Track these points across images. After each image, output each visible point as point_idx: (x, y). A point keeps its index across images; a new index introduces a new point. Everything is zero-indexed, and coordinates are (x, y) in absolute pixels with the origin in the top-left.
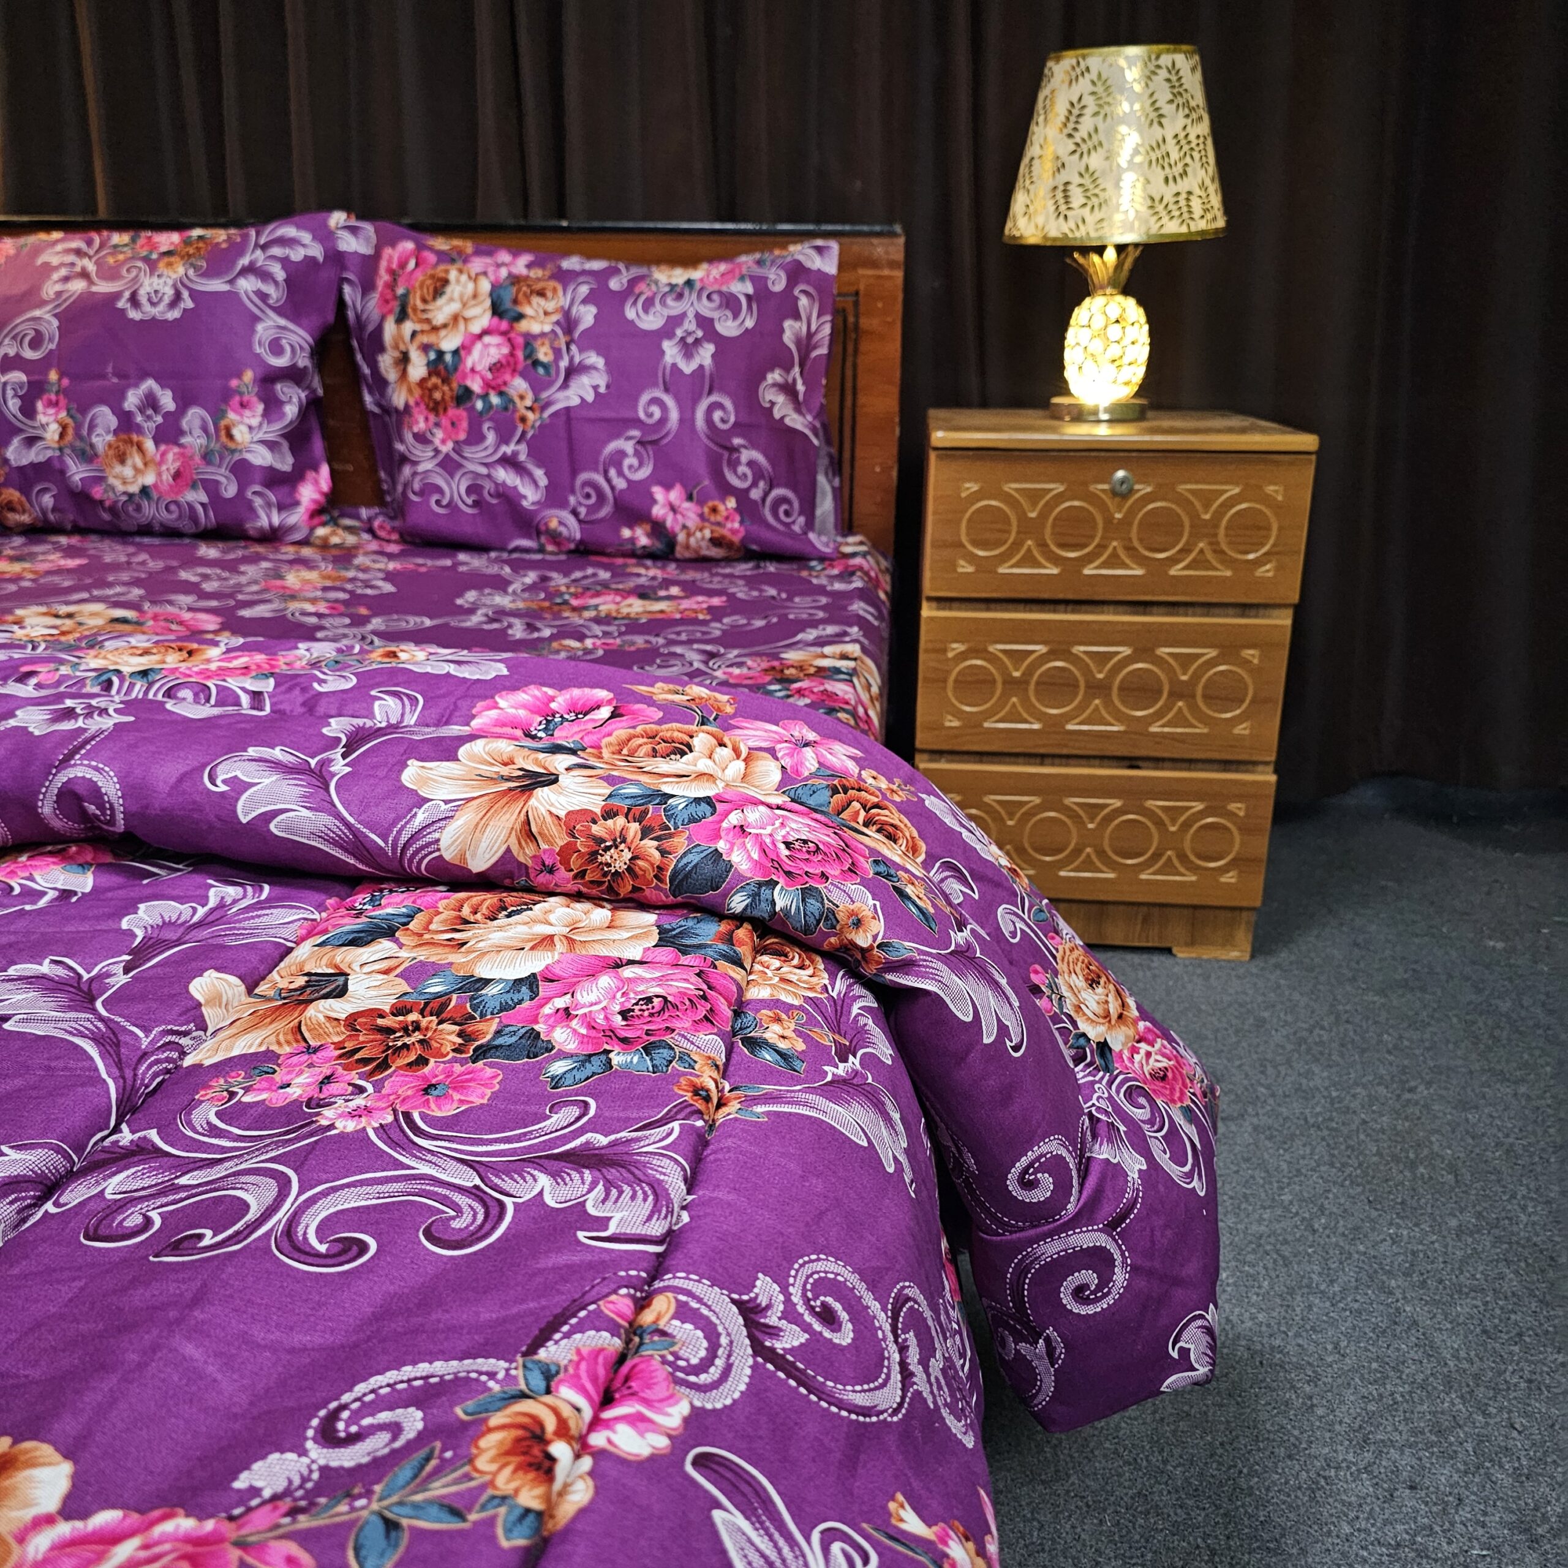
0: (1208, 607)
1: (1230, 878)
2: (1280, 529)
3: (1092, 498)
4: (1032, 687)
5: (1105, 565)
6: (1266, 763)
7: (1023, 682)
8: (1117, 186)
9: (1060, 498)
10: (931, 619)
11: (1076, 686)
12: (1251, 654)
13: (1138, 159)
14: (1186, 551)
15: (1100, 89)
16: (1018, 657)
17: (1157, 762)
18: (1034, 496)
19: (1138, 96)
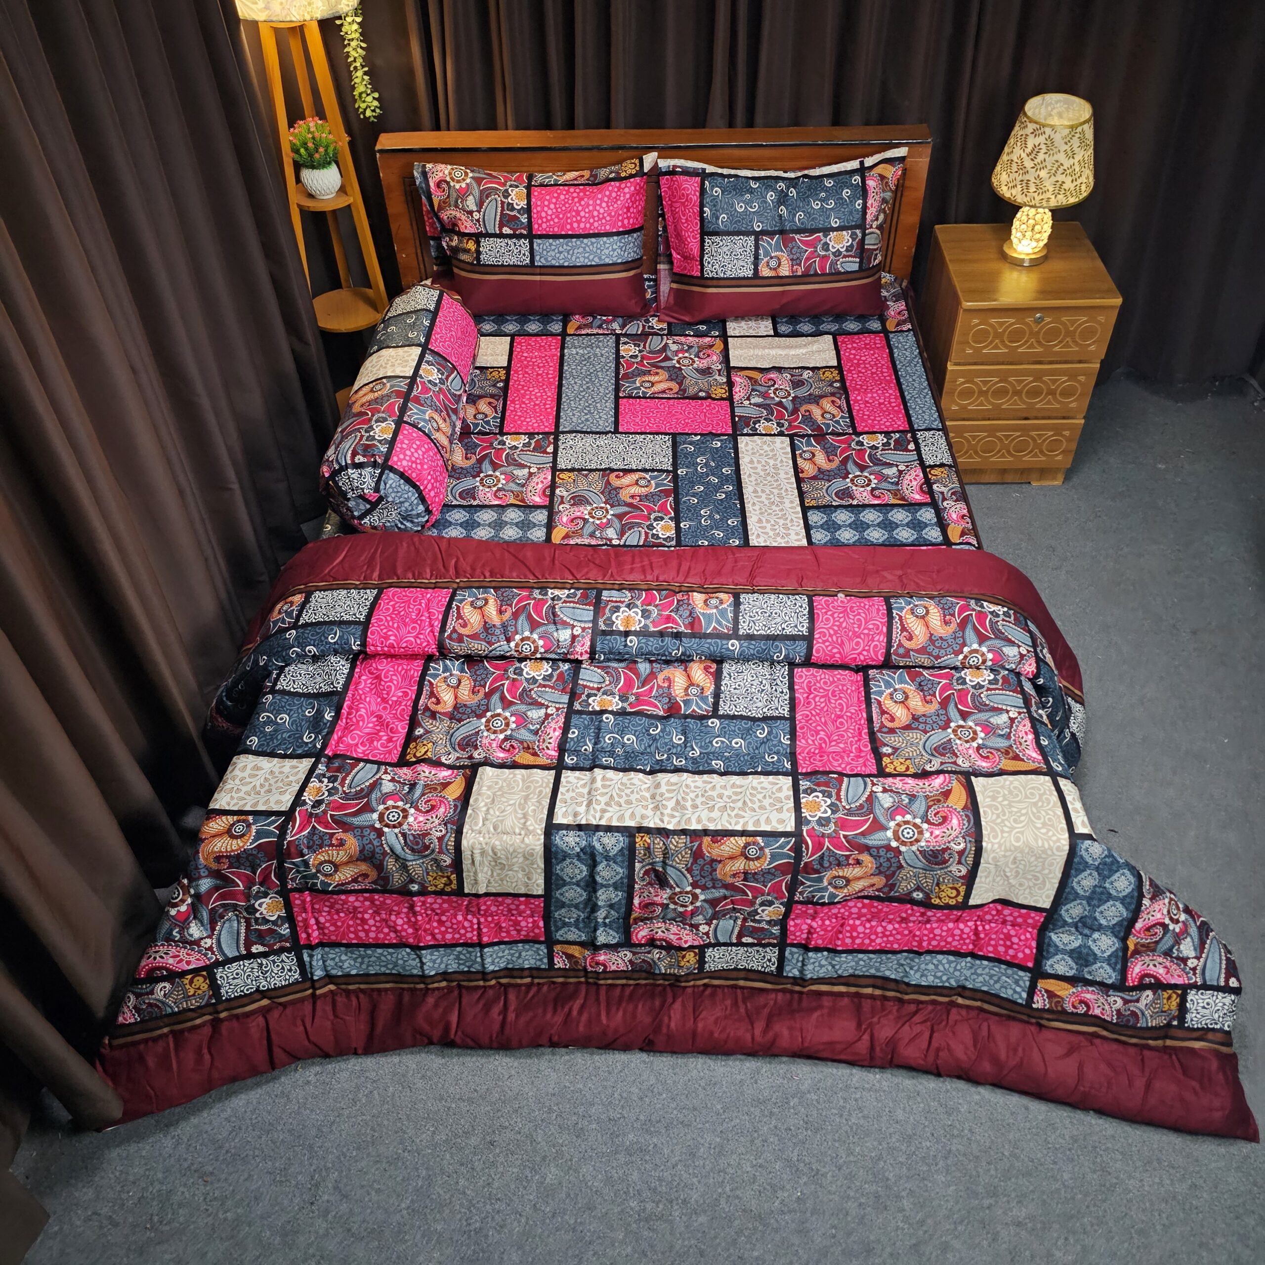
0: (1067, 361)
1: (1059, 458)
2: (1101, 333)
3: (1026, 324)
4: (990, 393)
5: (1028, 348)
6: (1082, 417)
7: (987, 392)
9: (1013, 324)
10: (952, 370)
11: (1008, 392)
12: (1082, 378)
14: (1060, 342)
16: (985, 383)
17: (1036, 418)
18: (1002, 324)
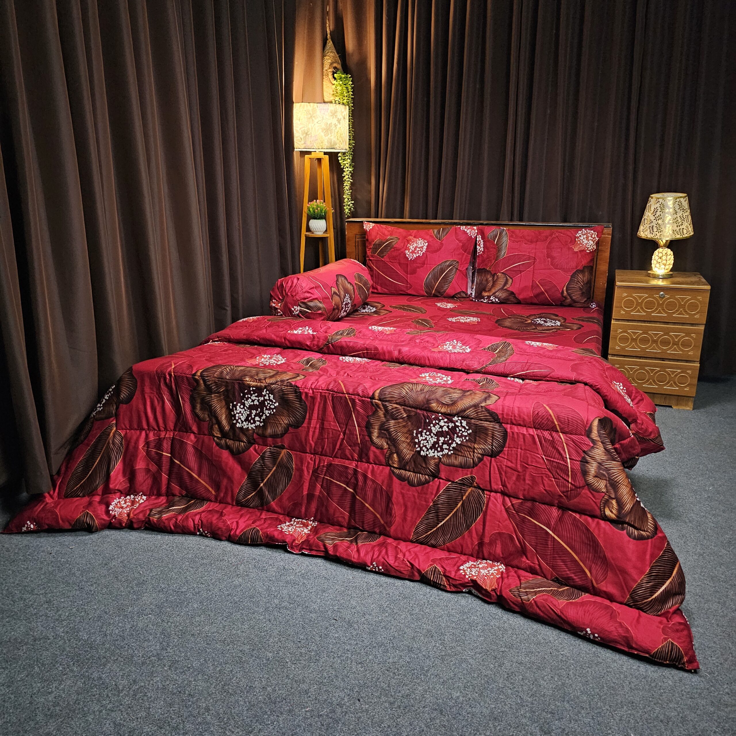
0: (683, 324)
1: (687, 389)
2: (701, 307)
3: (654, 298)
4: (638, 340)
5: (657, 313)
6: (697, 361)
7: (636, 339)
8: (665, 227)
9: (647, 298)
10: (614, 324)
11: (649, 341)
12: (693, 335)
13: (671, 222)
14: (677, 311)
15: (662, 206)
16: (635, 333)
17: (669, 360)
18: (640, 297)
19: (671, 208)
